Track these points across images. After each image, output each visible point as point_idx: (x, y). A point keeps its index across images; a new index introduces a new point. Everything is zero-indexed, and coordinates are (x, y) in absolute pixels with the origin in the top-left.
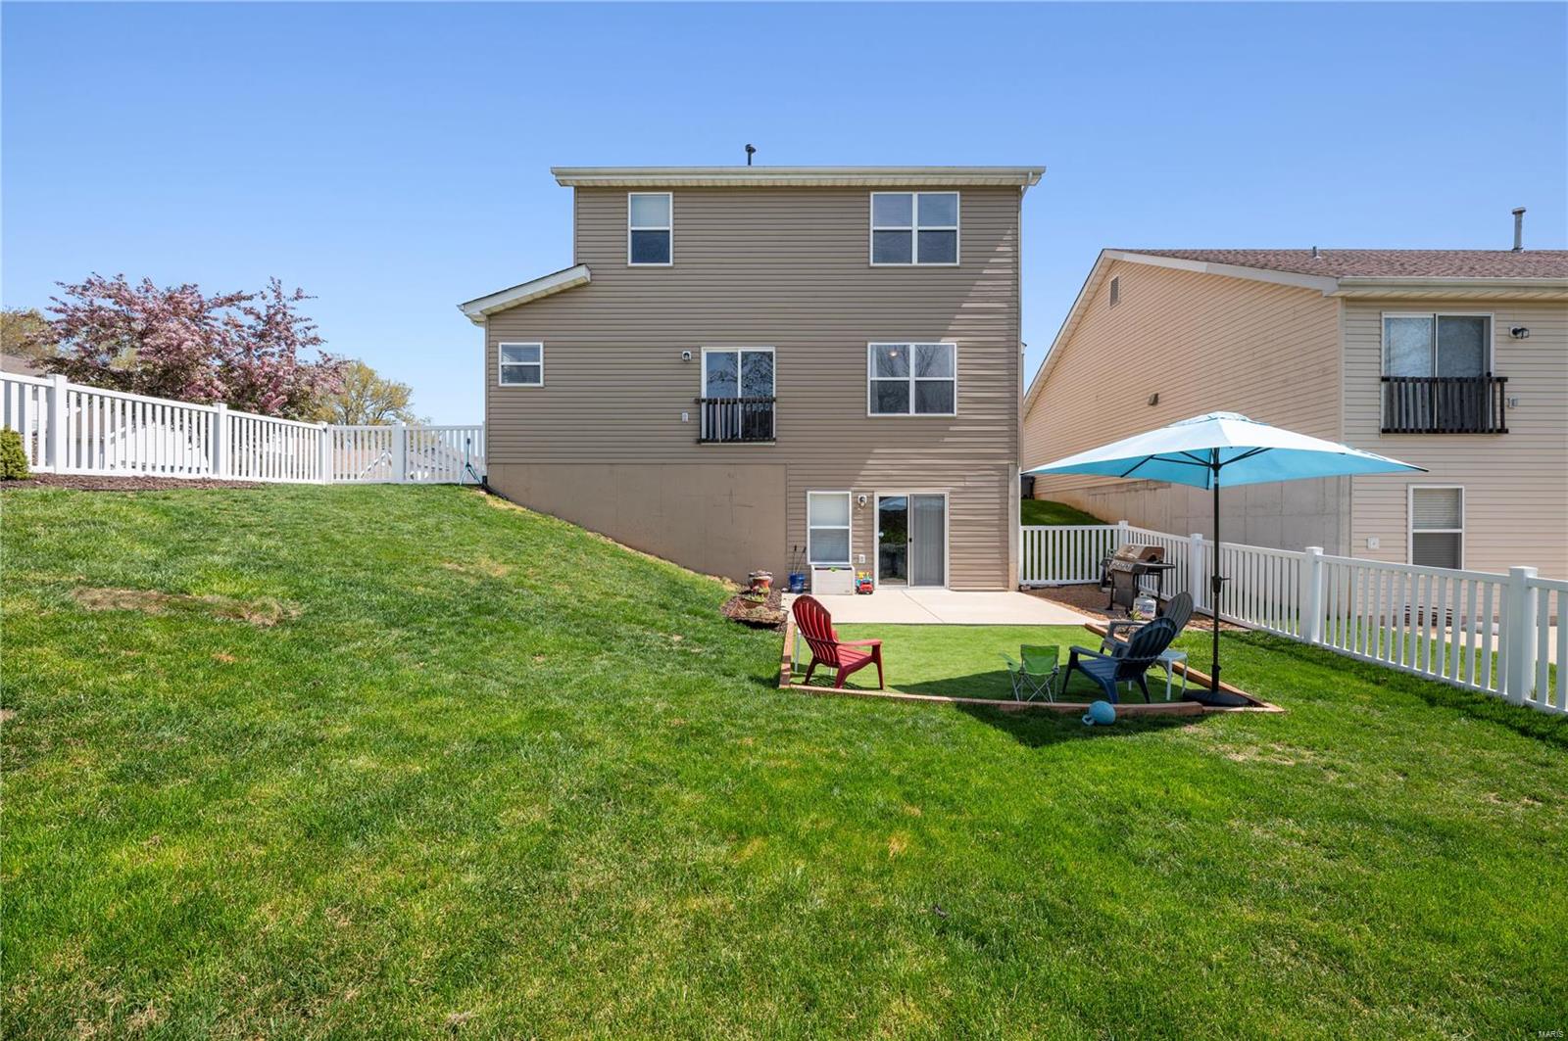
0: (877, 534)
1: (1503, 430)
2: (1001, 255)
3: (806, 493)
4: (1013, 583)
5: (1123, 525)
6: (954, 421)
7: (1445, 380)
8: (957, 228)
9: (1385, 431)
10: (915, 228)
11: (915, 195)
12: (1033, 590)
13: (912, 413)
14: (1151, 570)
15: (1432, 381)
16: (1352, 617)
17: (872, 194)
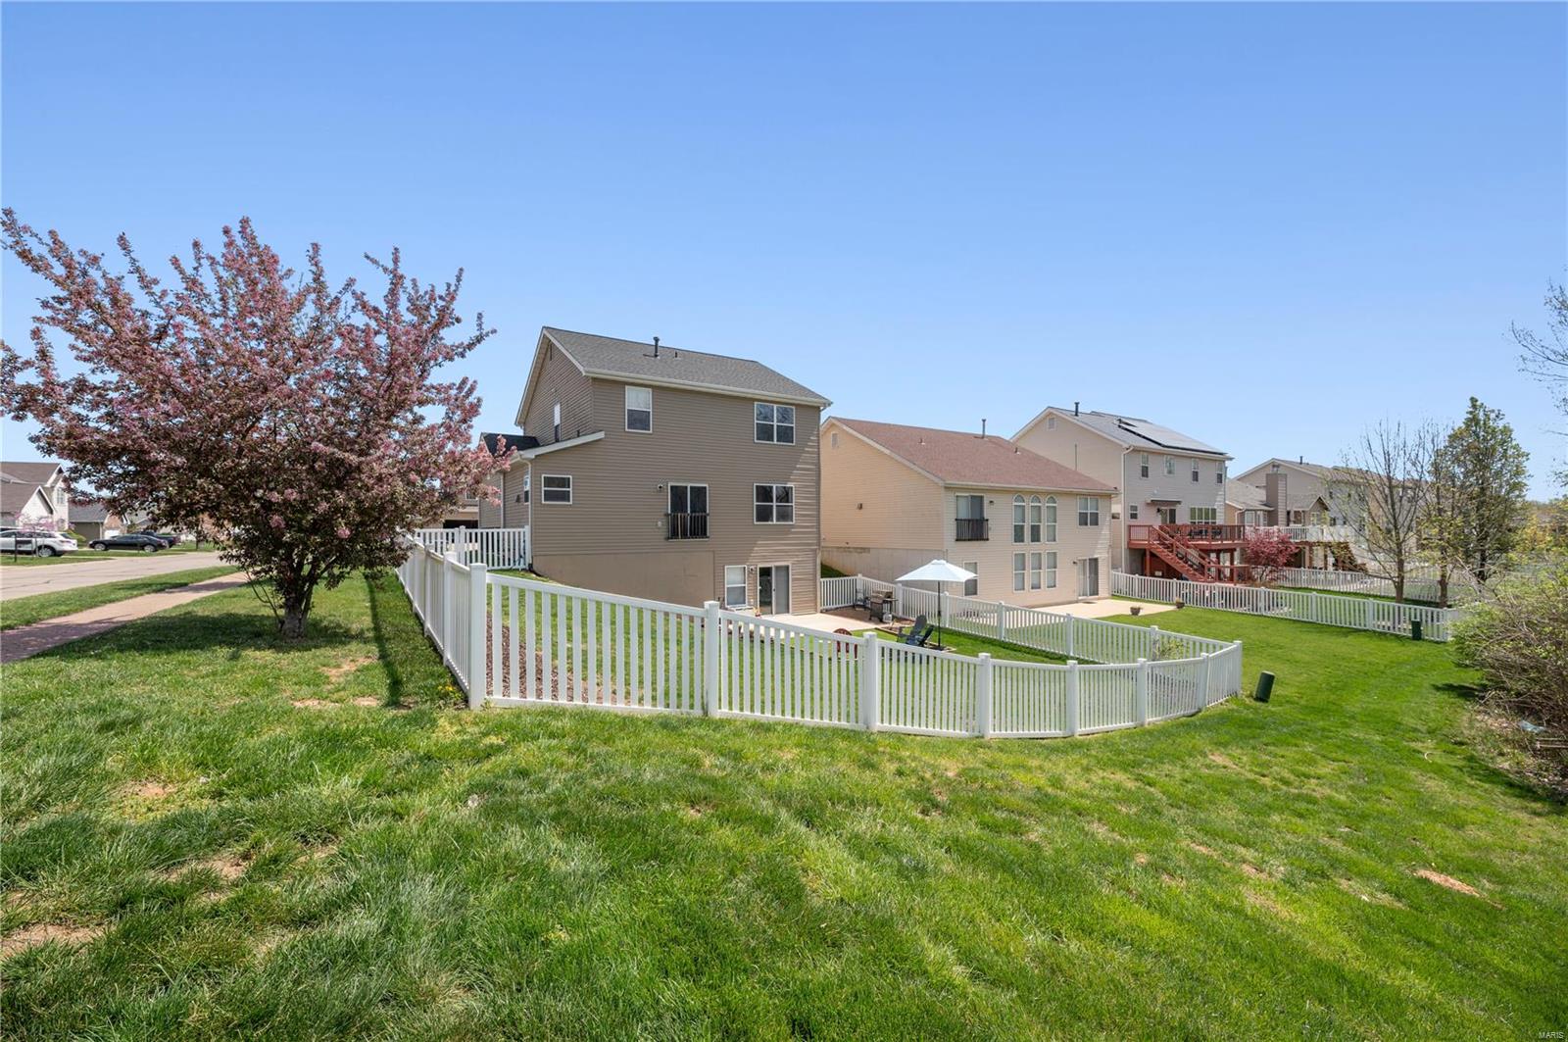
0: (759, 588)
1: (987, 539)
2: (812, 441)
3: (724, 567)
4: (819, 610)
5: (860, 576)
6: (792, 526)
7: (973, 520)
8: (794, 425)
9: (957, 540)
10: (775, 424)
11: (775, 406)
12: (827, 611)
13: (775, 522)
14: (887, 602)
15: (969, 520)
16: (942, 614)
17: (756, 403)
